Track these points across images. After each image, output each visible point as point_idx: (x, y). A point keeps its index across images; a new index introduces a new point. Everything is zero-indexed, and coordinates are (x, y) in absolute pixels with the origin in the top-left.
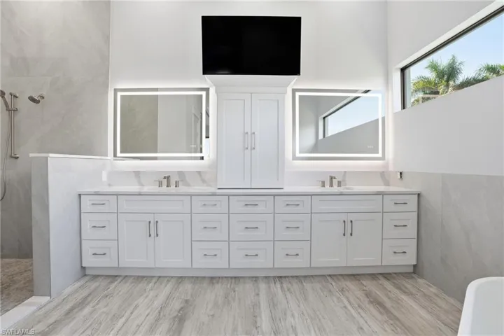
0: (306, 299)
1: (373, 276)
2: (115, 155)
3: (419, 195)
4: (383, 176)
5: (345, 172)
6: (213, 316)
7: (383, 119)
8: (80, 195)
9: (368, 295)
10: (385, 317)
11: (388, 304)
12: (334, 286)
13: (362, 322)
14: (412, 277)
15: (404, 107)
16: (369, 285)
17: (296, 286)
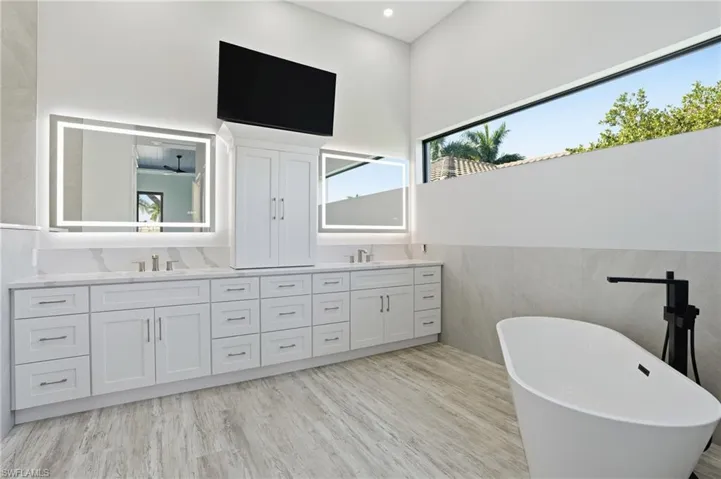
0: (357, 380)
1: (407, 350)
2: (53, 223)
3: (442, 266)
4: (407, 249)
5: (372, 245)
6: (270, 416)
7: (407, 189)
8: (10, 289)
9: (410, 365)
10: (430, 378)
11: (428, 368)
12: (377, 365)
13: (414, 385)
14: (439, 346)
15: (425, 181)
16: (408, 357)
17: (340, 373)
